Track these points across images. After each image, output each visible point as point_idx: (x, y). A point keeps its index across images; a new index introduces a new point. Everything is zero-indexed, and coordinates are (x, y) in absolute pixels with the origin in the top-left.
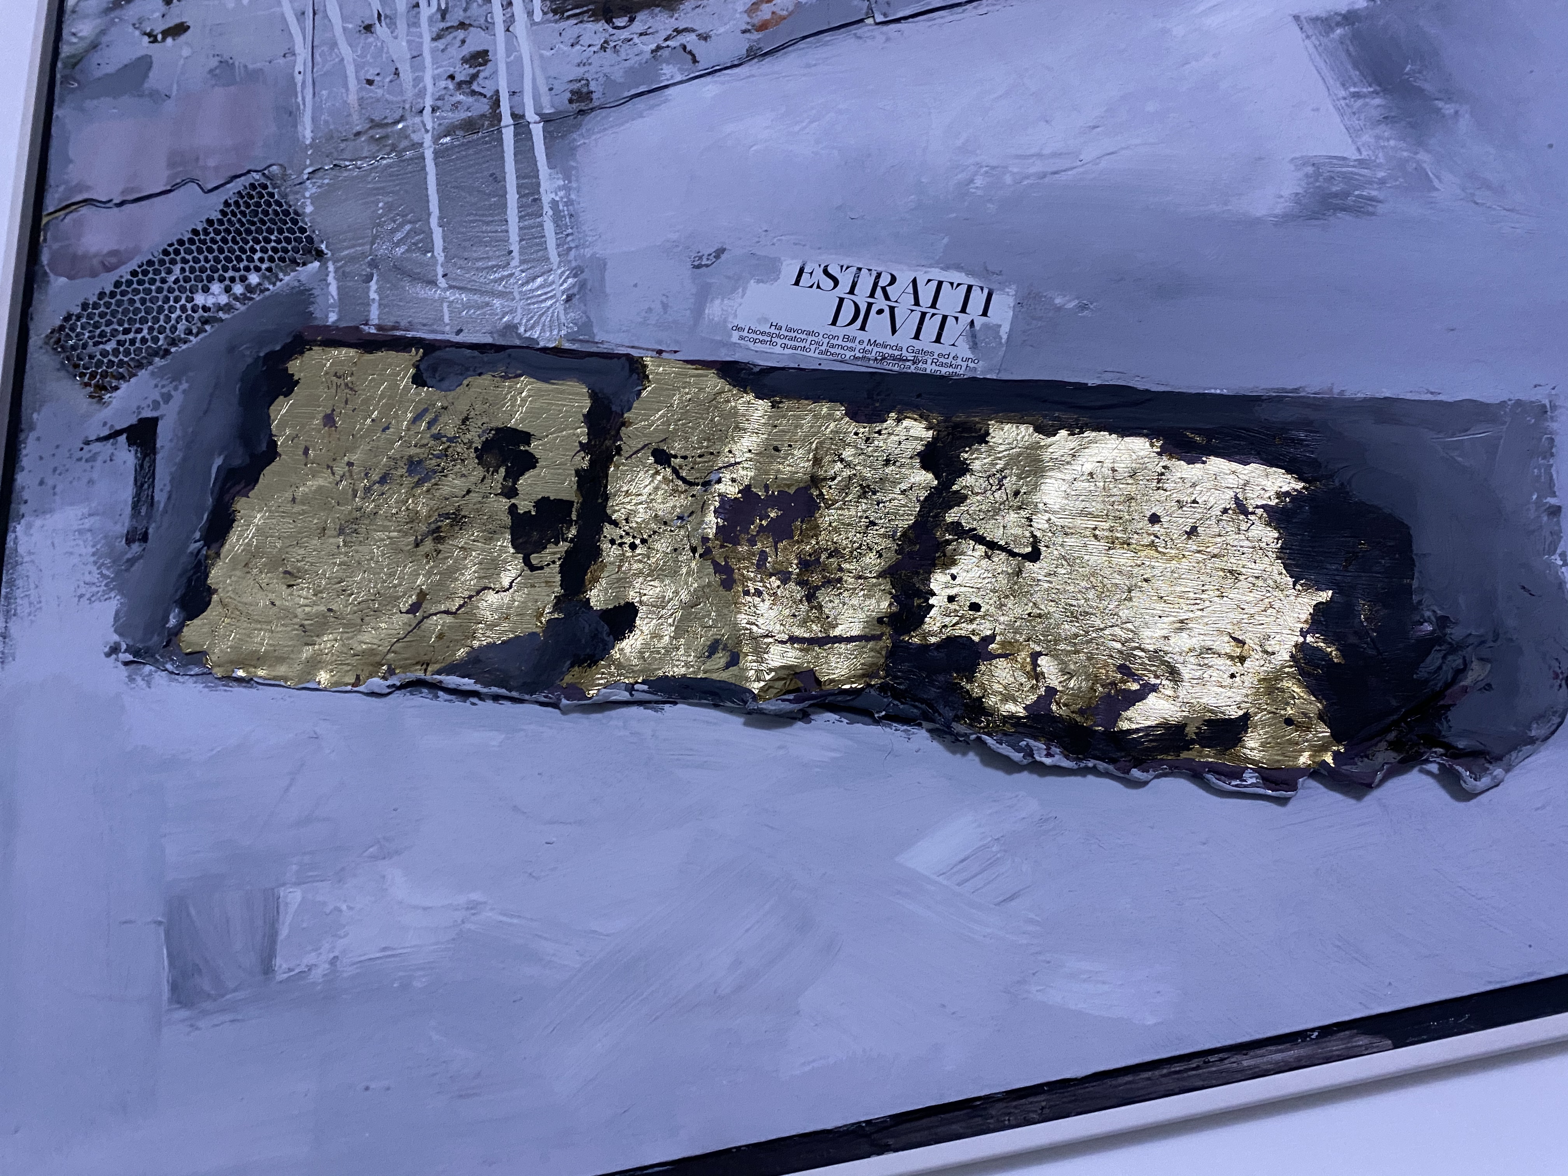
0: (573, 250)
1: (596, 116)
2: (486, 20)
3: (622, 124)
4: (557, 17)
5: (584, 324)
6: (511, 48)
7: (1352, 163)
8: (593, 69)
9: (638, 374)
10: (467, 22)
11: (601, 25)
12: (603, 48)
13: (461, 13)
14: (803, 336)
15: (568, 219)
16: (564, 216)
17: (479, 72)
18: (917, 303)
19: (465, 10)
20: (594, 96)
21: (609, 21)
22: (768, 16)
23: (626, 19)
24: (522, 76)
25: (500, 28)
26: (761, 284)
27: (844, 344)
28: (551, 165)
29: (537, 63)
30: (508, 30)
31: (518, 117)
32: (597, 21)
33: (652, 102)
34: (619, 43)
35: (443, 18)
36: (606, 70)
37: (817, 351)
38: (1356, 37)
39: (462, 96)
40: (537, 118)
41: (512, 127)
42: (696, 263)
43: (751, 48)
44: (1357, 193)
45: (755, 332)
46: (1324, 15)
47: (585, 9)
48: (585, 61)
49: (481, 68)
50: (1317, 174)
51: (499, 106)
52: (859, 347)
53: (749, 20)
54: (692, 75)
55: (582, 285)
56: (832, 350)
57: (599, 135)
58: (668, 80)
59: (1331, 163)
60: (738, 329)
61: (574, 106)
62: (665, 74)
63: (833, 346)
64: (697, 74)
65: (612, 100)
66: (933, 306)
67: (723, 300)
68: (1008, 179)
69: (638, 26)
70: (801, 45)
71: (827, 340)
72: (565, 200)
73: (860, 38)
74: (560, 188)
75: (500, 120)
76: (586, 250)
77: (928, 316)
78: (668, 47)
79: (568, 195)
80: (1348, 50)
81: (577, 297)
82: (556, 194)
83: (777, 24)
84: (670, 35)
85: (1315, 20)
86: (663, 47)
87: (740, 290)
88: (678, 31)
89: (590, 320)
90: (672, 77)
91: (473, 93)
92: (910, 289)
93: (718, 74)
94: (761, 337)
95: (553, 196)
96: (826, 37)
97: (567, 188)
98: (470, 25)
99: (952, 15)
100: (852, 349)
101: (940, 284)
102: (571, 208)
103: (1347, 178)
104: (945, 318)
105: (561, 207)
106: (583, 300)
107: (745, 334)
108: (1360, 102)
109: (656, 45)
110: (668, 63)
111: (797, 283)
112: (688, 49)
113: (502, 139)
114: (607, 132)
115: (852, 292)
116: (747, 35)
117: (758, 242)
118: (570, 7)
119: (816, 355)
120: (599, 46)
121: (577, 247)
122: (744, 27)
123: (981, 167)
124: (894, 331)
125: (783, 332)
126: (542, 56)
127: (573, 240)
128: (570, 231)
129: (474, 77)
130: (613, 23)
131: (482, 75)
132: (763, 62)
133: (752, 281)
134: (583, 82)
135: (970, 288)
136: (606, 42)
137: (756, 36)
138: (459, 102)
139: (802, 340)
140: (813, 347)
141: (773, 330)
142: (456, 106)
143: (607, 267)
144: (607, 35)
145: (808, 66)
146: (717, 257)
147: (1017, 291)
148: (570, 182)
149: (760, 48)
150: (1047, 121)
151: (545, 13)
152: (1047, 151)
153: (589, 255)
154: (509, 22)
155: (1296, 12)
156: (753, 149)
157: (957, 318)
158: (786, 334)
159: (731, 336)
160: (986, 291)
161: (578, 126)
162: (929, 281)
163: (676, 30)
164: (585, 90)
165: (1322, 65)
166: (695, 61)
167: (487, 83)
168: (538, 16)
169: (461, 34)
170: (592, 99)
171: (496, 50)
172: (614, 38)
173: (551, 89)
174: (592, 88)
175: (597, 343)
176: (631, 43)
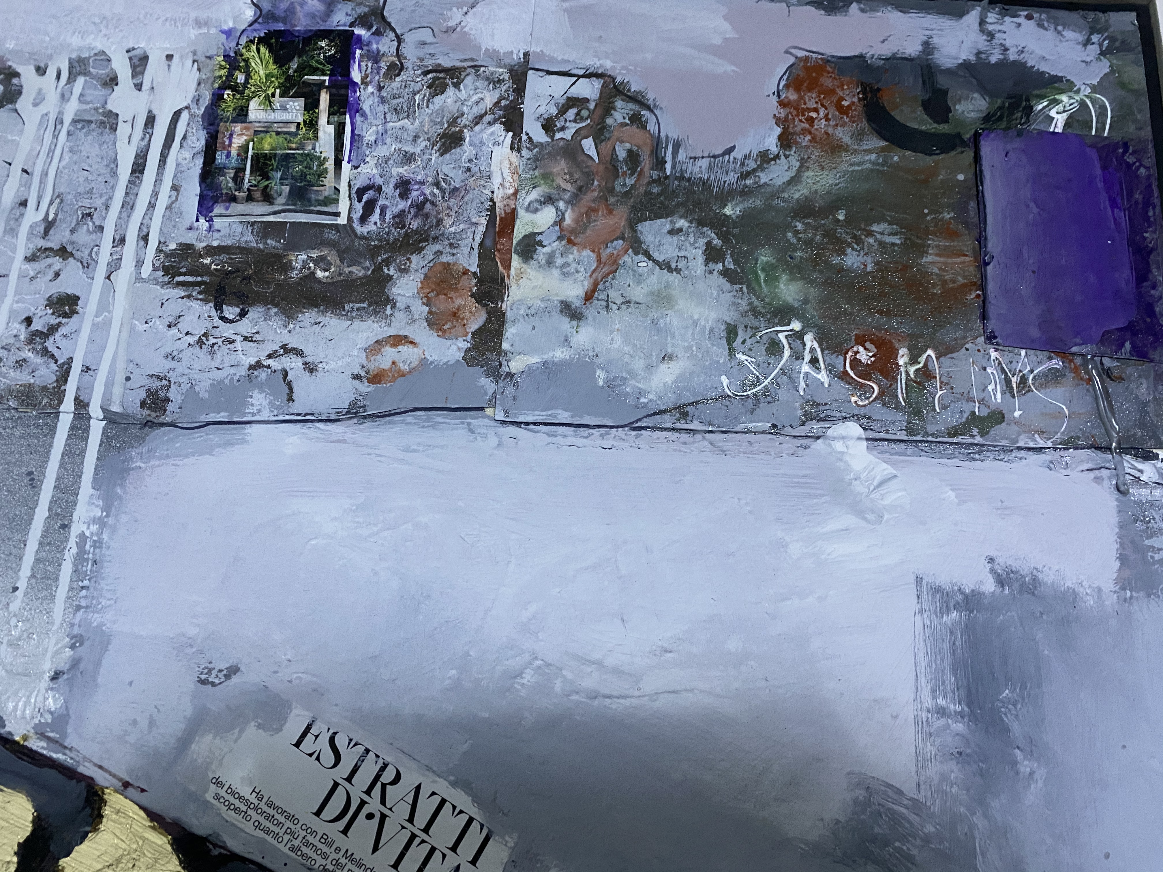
0: (82, 610)
1: (164, 434)
2: (90, 254)
3: (187, 456)
4: (166, 279)
5: (61, 716)
6: (104, 306)
7: (906, 802)
8: (181, 368)
9: (93, 809)
10: (69, 249)
11: (209, 309)
12: (200, 342)
13: (68, 233)
14: (282, 819)
15: (89, 567)
16: (87, 560)
17: (59, 324)
18: (411, 820)
19: (72, 231)
20: (170, 407)
21: (218, 307)
22: (386, 365)
23: (238, 310)
24: (103, 348)
25: (101, 270)
26: (261, 731)
27: (320, 846)
28: (96, 484)
29: (125, 335)
30: (108, 278)
31: (81, 405)
32: (205, 301)
33: (228, 437)
34: (220, 341)
35: (46, 233)
36: (195, 375)
37: (289, 845)
38: (969, 628)
39: (30, 354)
40: (101, 415)
41: (72, 415)
42: (203, 677)
43: (355, 402)
44: (897, 844)
45: (233, 793)
46: (947, 587)
47: (199, 279)
48: (175, 353)
49: (64, 320)
50: (867, 802)
51: (66, 381)
52: (334, 856)
53: (365, 363)
54: (281, 418)
55: (75, 663)
56: (305, 850)
57: (157, 463)
58: (253, 415)
59: (885, 793)
60: (219, 783)
61: (146, 412)
62: (252, 405)
63: (307, 844)
64: (287, 418)
65: (186, 420)
66: (426, 830)
67: (214, 738)
68: (558, 686)
69: (245, 326)
70: (409, 418)
71: (304, 833)
72: (95, 538)
73: (472, 431)
74: (94, 521)
75: (61, 402)
76: (96, 615)
77: (417, 841)
78: (268, 367)
79: (100, 533)
80: (954, 644)
81: (65, 676)
82: (88, 528)
83: (394, 379)
84: (276, 351)
85: (937, 590)
86: (264, 366)
87: (236, 731)
88: (287, 350)
89: (68, 715)
90: (259, 411)
91: (46, 353)
92: (410, 799)
93: (309, 424)
94: (236, 802)
95: (84, 528)
96: (438, 417)
97: (101, 522)
98: (72, 255)
99: (575, 436)
100: (325, 856)
101: (443, 801)
102: (97, 550)
103: (895, 819)
104: (433, 850)
105: (87, 547)
106: (70, 683)
107: (222, 792)
108: (942, 722)
109: (256, 359)
110: (262, 391)
111: (297, 745)
112: (289, 378)
113: (56, 427)
114: (168, 461)
115: (349, 779)
116: (357, 383)
117: (276, 672)
118: (184, 270)
119: (286, 850)
120: (197, 338)
121: (87, 607)
122: (357, 370)
123: (536, 658)
124: (376, 849)
125: (262, 805)
126: (132, 329)
127: (85, 597)
128: (86, 583)
129: (53, 329)
130: (222, 312)
131: (62, 330)
132: (361, 427)
133: (253, 724)
134: (164, 382)
135: (471, 820)
136: (205, 335)
137: (364, 387)
138: (24, 360)
139: (279, 824)
140: (286, 837)
141: (252, 798)
142: (21, 363)
143: (110, 647)
144: (210, 326)
145: (407, 450)
146: (228, 677)
147: (516, 844)
148: (107, 516)
149: (364, 406)
150: (623, 620)
151: (155, 269)
152: (610, 661)
153: (95, 624)
154: (115, 265)
155: (919, 573)
156: (313, 542)
157: (444, 856)
158: (265, 808)
159: (206, 790)
160: (485, 832)
161: (142, 440)
162: (433, 793)
163: (284, 347)
164: (162, 394)
165: (921, 654)
166: (290, 399)
167: (63, 343)
168: (147, 270)
169: (57, 263)
170: (165, 410)
171: (88, 300)
172: (216, 332)
173: (128, 379)
174: (171, 395)
175: (66, 747)
176: (231, 346)
